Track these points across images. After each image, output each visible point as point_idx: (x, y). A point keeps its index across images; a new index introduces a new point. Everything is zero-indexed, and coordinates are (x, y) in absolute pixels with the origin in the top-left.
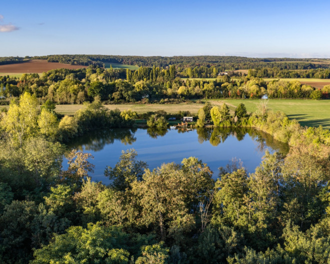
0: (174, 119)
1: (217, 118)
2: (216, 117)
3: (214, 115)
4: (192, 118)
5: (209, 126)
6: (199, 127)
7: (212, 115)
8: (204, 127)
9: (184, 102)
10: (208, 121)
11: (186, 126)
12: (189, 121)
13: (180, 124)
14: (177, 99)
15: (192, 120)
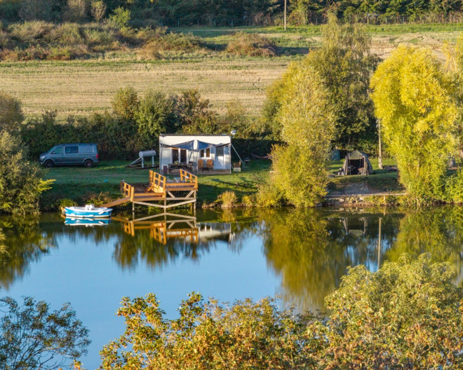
0: (88, 151)
1: (428, 136)
2: (421, 126)
3: (401, 110)
4: (226, 140)
5: (366, 202)
6: (284, 206)
7: (383, 113)
8: (325, 205)
9: (133, 43)
10: (355, 165)
11: (190, 201)
12: (206, 169)
13: (143, 187)
14: (70, 28)
15: (225, 159)
